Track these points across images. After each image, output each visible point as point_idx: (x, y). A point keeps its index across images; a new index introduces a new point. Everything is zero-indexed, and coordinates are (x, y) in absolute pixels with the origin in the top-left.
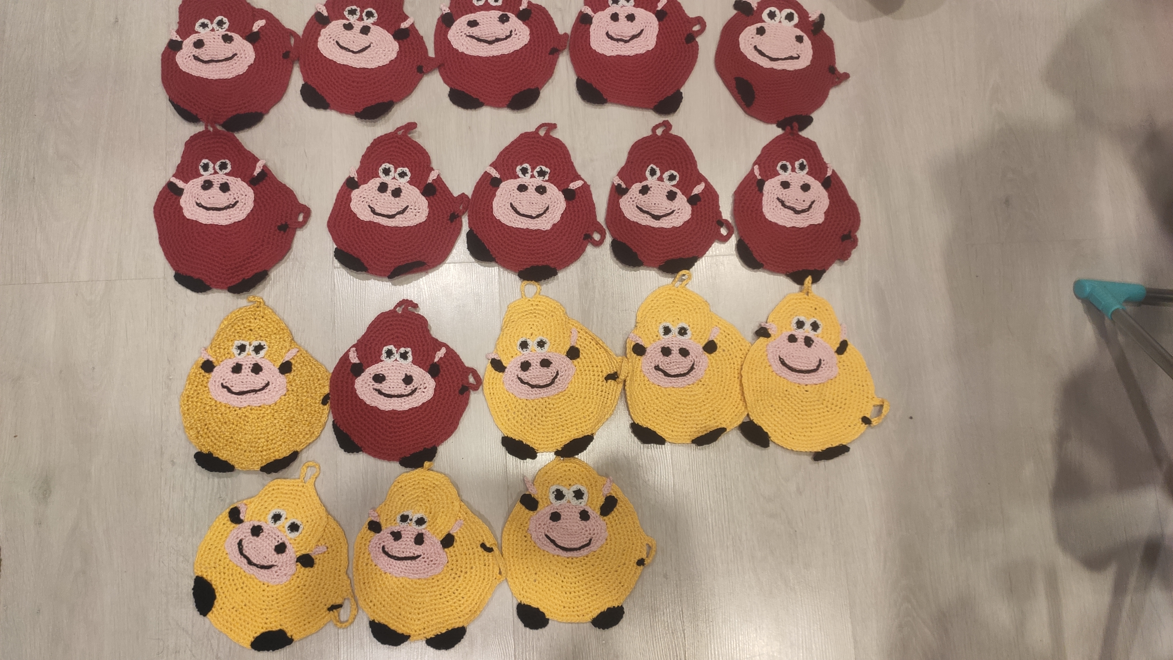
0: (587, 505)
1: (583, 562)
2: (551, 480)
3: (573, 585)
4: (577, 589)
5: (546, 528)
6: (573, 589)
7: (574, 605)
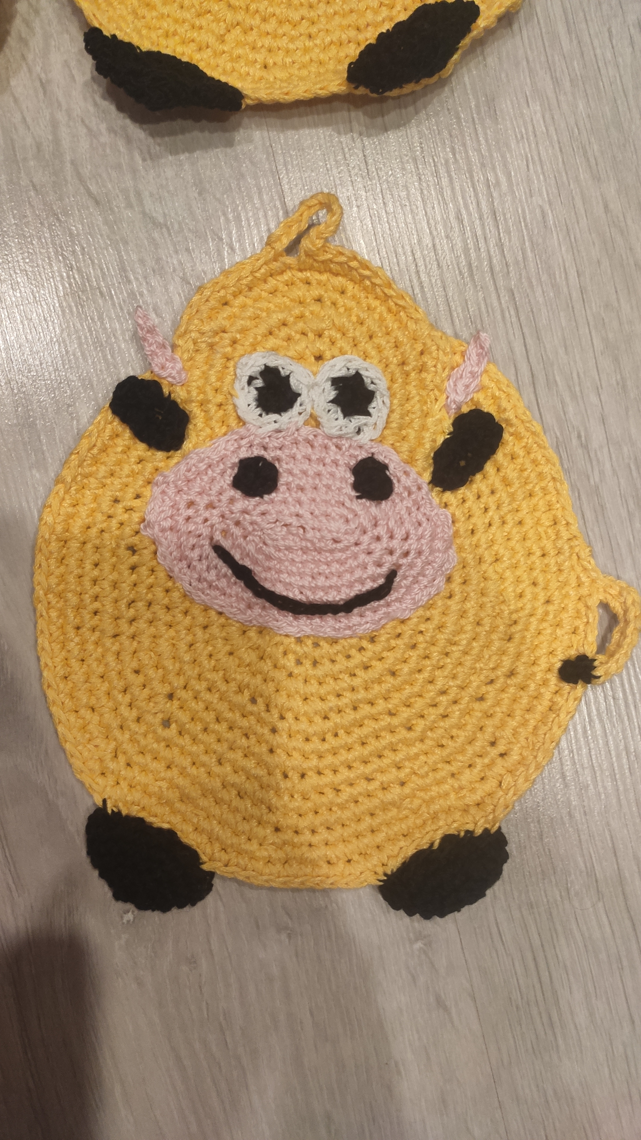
0: (381, 440)
1: (358, 658)
2: (243, 331)
3: (316, 744)
4: (329, 759)
5: (215, 520)
6: (314, 762)
7: (318, 820)
